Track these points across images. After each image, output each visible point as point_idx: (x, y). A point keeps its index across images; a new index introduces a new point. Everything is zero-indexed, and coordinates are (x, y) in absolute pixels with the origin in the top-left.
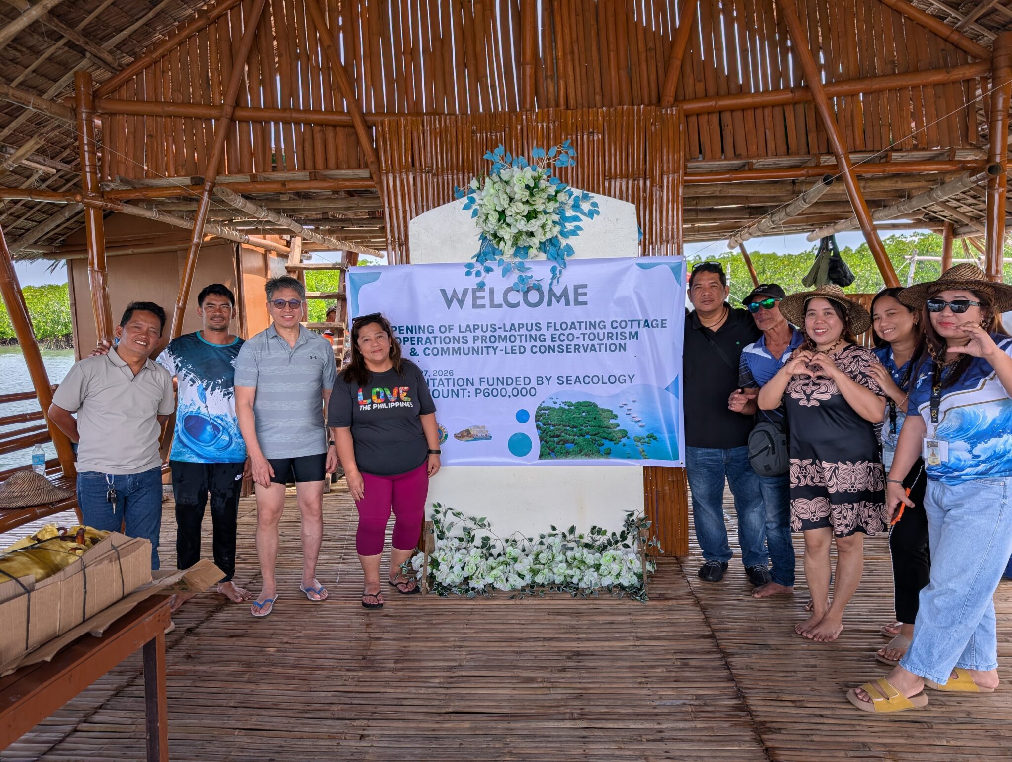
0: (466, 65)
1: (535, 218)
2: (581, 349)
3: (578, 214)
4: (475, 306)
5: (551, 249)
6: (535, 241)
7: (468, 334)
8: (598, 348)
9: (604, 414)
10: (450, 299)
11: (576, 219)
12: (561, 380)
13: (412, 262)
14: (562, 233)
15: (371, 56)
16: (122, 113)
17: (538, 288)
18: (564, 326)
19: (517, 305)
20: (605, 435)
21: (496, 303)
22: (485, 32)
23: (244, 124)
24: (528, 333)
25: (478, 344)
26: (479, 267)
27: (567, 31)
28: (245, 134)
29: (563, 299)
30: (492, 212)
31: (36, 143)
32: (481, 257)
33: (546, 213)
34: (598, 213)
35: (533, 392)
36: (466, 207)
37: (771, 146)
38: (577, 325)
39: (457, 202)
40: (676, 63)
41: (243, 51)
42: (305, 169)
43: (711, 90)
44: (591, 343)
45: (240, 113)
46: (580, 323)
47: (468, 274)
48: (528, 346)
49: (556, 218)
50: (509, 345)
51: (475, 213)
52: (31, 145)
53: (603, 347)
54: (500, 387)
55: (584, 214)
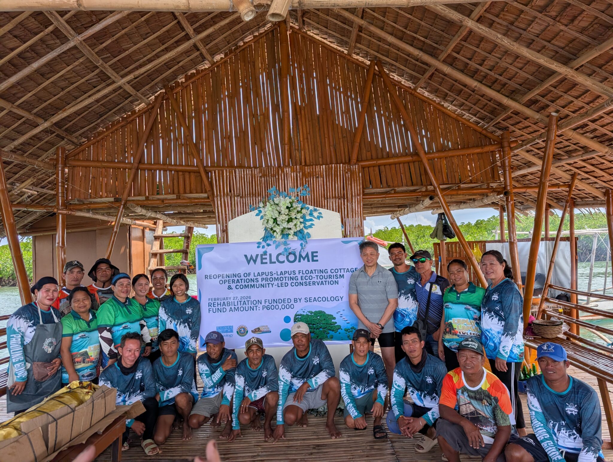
0: (256, 144)
1: (292, 221)
2: (316, 284)
3: (312, 218)
4: (262, 263)
5: (300, 235)
6: (292, 232)
7: (259, 277)
8: (324, 283)
9: (329, 317)
10: (250, 260)
11: (311, 220)
12: (306, 300)
13: (230, 242)
14: (304, 227)
15: (209, 139)
16: (79, 166)
17: (294, 255)
18: (307, 272)
19: (283, 262)
20: (330, 328)
21: (273, 261)
22: (265, 128)
23: (143, 171)
24: (289, 276)
25: (264, 282)
26: (264, 244)
27: (304, 128)
28: (143, 175)
29: (306, 259)
30: (270, 219)
31: (32, 181)
32: (265, 239)
33: (296, 218)
34: (322, 217)
35: (292, 307)
36: (257, 215)
37: (404, 181)
38: (314, 272)
39: (253, 212)
40: (357, 144)
41: (145, 137)
42: (174, 193)
43: (374, 156)
44: (321, 280)
45: (141, 166)
46: (315, 270)
47: (258, 247)
48: (289, 282)
49: (302, 220)
50: (280, 282)
51: (262, 218)
52: (29, 181)
53: (327, 282)
54: (275, 304)
55: (315, 218)
